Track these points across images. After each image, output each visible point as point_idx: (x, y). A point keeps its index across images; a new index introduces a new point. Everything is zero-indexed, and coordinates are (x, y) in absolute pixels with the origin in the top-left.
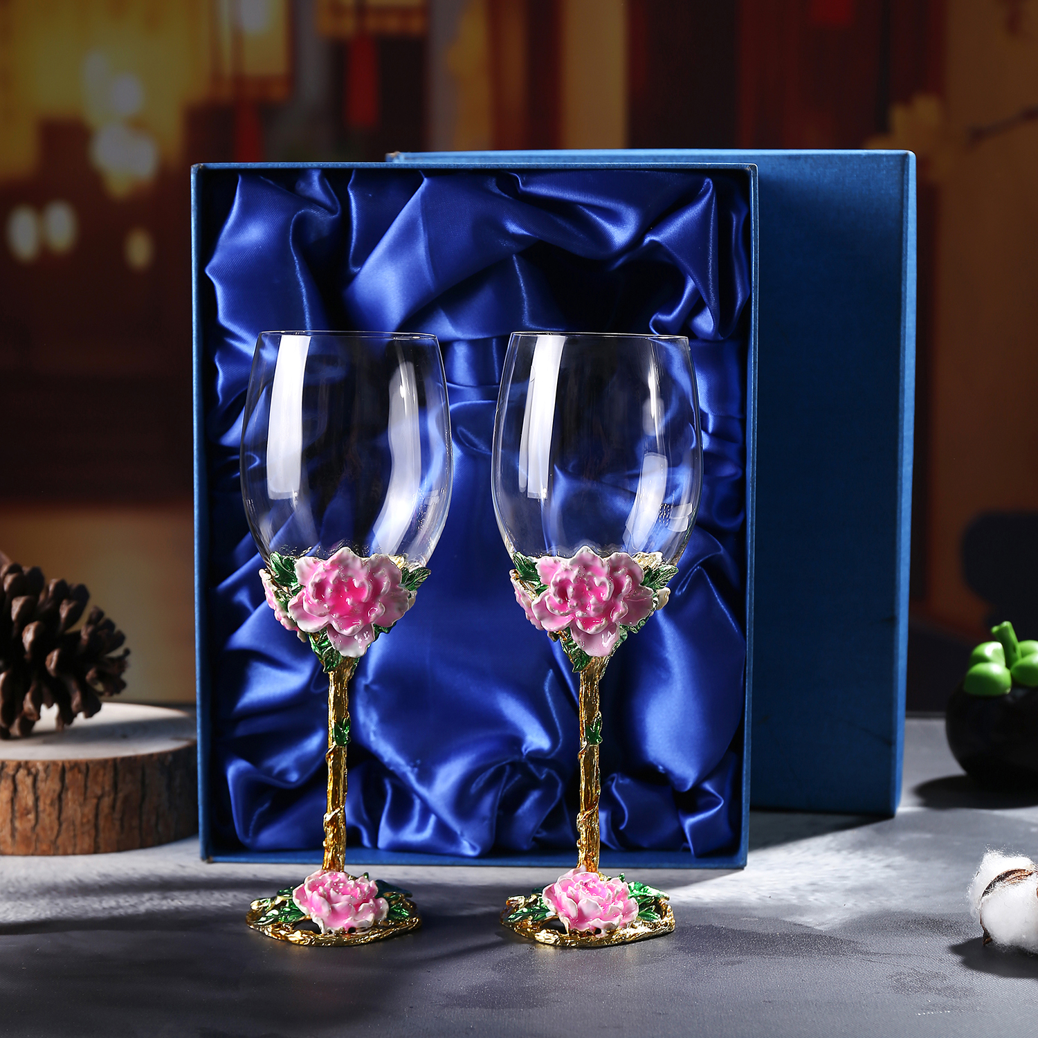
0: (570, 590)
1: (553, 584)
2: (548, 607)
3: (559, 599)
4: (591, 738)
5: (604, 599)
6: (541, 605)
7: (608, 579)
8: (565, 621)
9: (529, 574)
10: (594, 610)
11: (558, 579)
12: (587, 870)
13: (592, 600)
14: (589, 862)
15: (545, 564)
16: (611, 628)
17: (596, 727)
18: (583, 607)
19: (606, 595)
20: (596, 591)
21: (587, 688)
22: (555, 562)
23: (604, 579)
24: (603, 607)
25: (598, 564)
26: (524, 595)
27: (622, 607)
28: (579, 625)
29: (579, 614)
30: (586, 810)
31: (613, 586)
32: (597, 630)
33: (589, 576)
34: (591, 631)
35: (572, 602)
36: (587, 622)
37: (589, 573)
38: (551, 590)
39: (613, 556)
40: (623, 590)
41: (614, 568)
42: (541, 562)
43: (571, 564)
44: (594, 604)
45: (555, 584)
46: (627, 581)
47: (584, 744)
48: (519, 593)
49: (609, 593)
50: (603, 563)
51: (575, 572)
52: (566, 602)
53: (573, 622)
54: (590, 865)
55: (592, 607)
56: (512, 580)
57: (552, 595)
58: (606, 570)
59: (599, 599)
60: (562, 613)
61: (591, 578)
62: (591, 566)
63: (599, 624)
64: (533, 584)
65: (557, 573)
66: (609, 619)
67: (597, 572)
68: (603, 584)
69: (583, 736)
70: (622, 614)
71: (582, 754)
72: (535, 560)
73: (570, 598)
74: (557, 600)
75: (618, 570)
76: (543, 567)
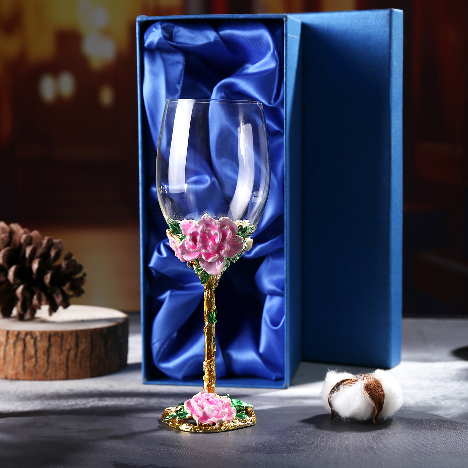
0: (198, 238)
1: (189, 235)
2: (186, 247)
3: (192, 243)
4: (211, 321)
5: (217, 243)
6: (183, 247)
7: (219, 231)
8: (195, 255)
9: (176, 230)
10: (211, 249)
11: (192, 232)
12: (209, 392)
13: (210, 243)
14: (209, 388)
15: (185, 224)
16: (221, 259)
17: (213, 314)
18: (205, 247)
19: (217, 241)
20: (212, 238)
21: (208, 293)
22: (190, 222)
23: (216, 231)
24: (216, 247)
25: (213, 223)
26: (174, 242)
27: (227, 247)
28: (203, 257)
29: (203, 251)
30: (208, 359)
31: (221, 236)
32: (213, 259)
33: (209, 230)
34: (210, 260)
35: (199, 245)
36: (208, 255)
37: (209, 228)
38: (188, 238)
39: (221, 219)
40: (227, 238)
41: (222, 226)
42: (183, 223)
43: (199, 223)
44: (211, 245)
45: (190, 234)
46: (229, 232)
47: (207, 323)
48: (171, 241)
49: (219, 239)
50: (216, 223)
51: (201, 228)
52: (196, 245)
53: (200, 255)
54: (210, 389)
55: (210, 247)
56: (167, 234)
57: (188, 241)
58: (218, 226)
59: (214, 242)
60: (194, 250)
61: (210, 231)
62: (210, 224)
63: (214, 257)
64: (178, 236)
65: (190, 229)
66: (220, 254)
67: (213, 228)
68: (216, 234)
69: (206, 319)
70: (227, 251)
71: (205, 329)
72: (179, 222)
73: (198, 242)
74: (191, 243)
75: (224, 227)
76: (184, 226)
